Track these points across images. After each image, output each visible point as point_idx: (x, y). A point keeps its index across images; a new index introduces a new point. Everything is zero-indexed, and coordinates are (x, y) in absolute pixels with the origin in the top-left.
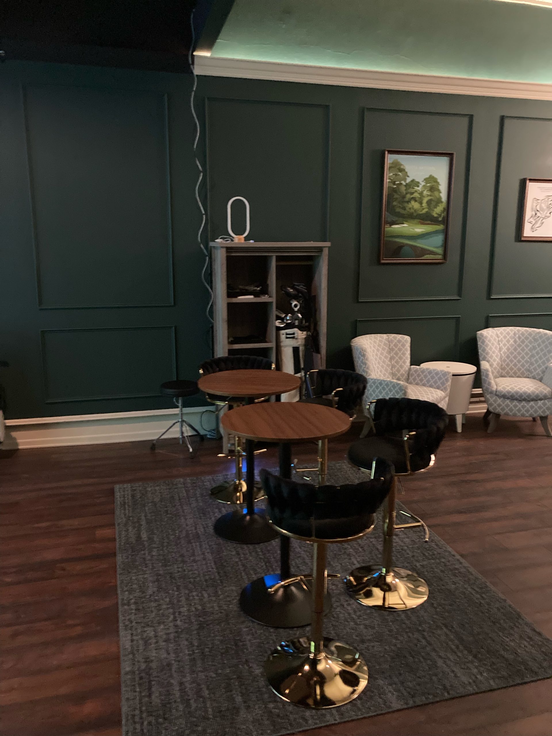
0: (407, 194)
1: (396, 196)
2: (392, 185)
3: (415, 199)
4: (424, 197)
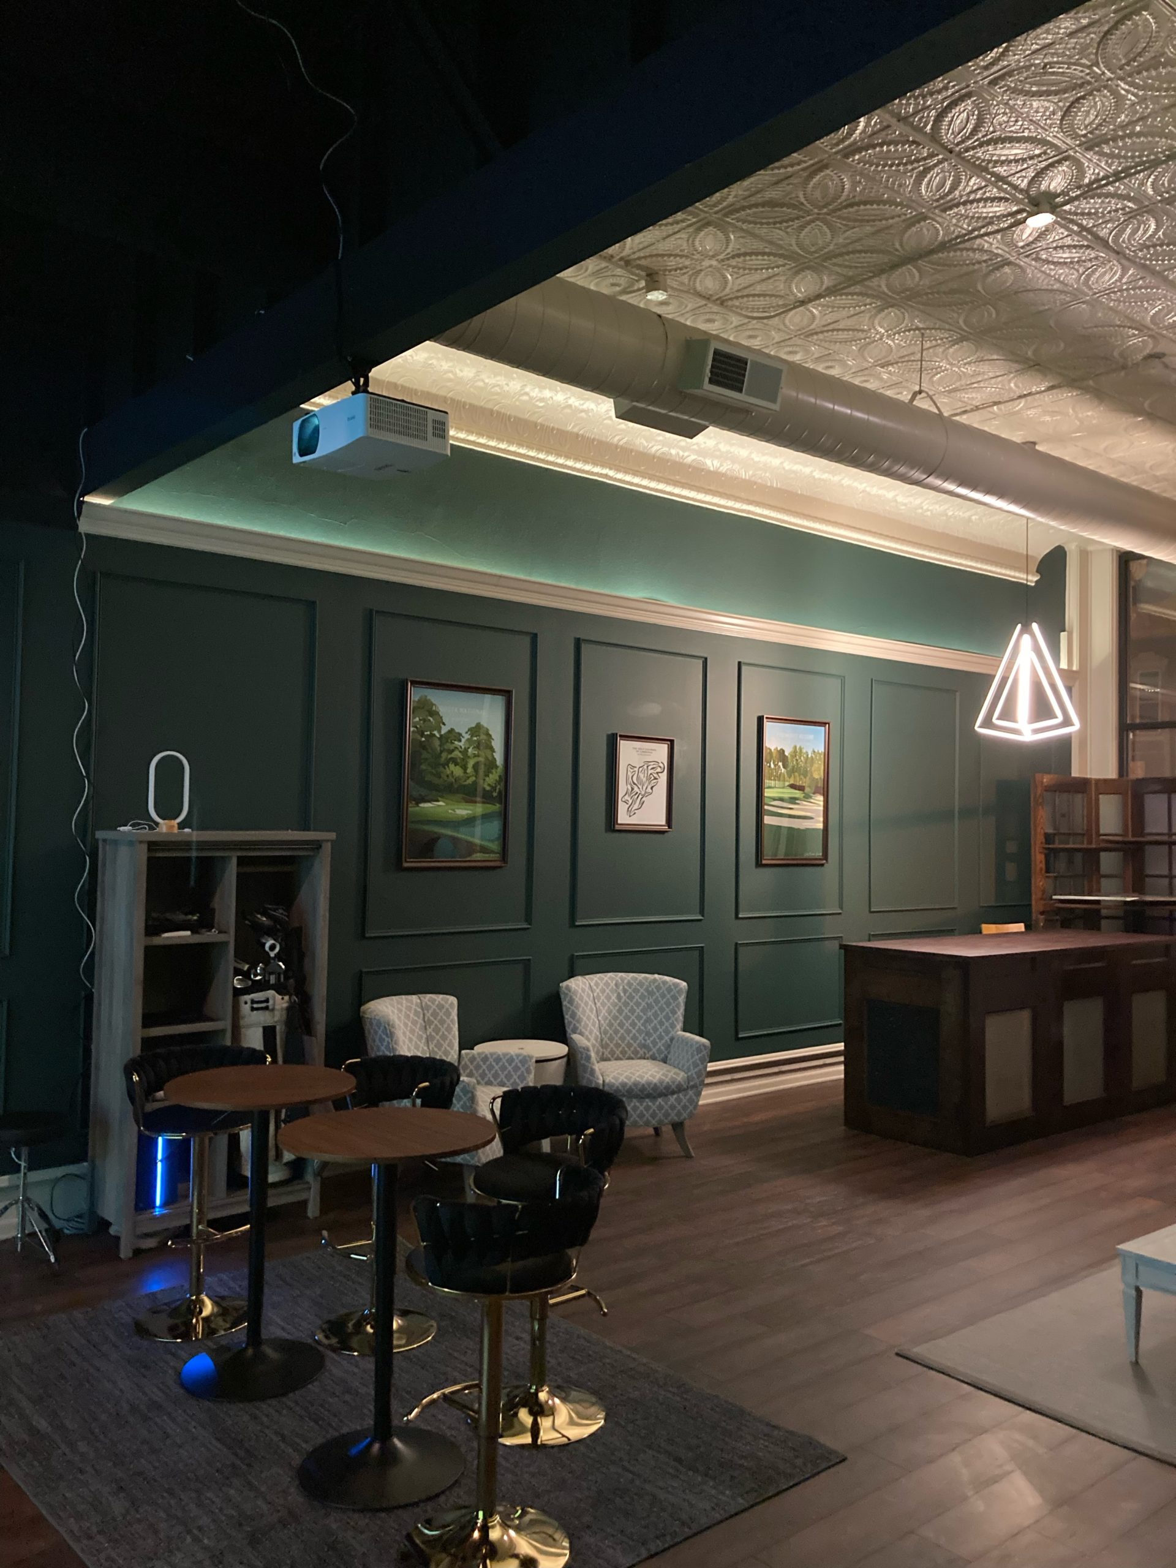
0: (441, 752)
1: (425, 755)
2: (419, 737)
3: (454, 761)
4: (469, 757)
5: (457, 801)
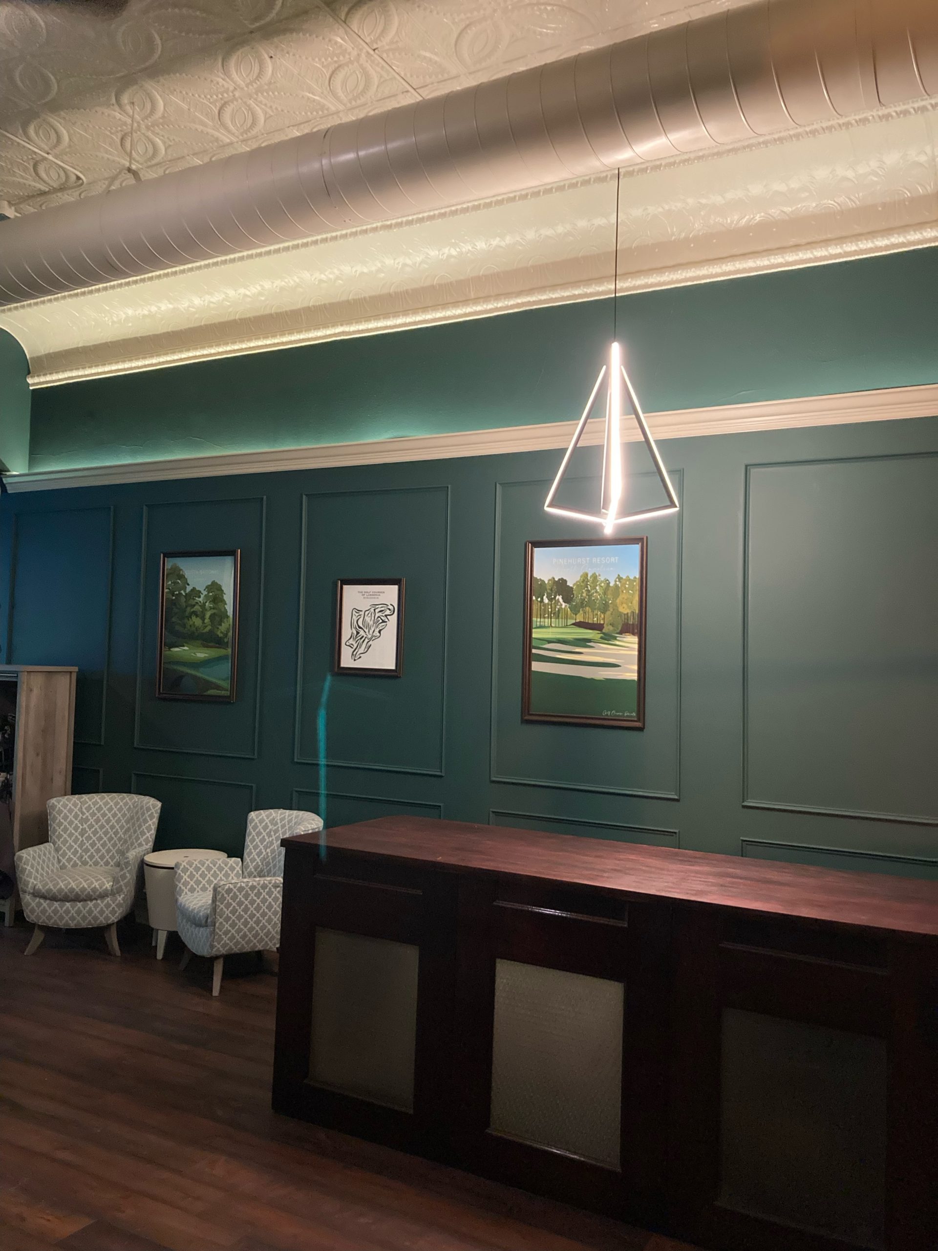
0: (186, 607)
1: (175, 610)
2: (171, 596)
3: (196, 614)
4: (206, 610)
5: (198, 647)
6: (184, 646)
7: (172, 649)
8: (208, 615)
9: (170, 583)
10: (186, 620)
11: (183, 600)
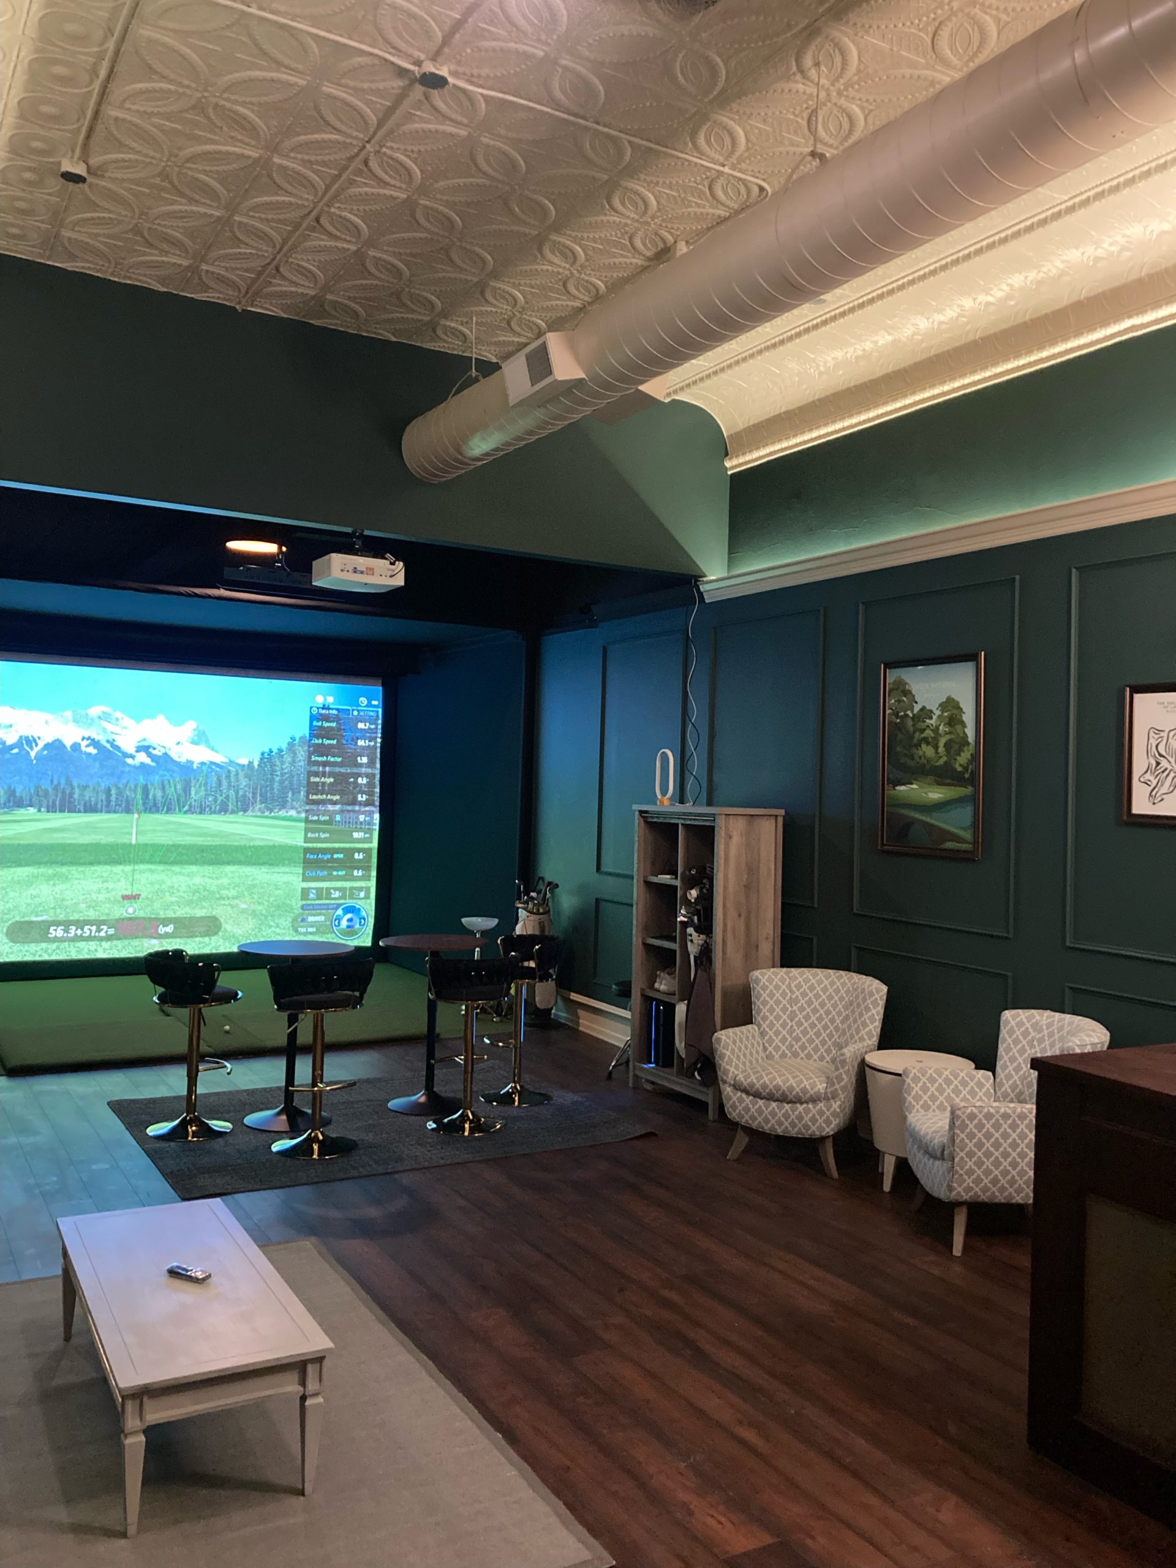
0: (914, 732)
1: (900, 736)
3: (926, 740)
4: (940, 736)
5: (929, 784)
6: (912, 784)
7: (898, 788)
8: (942, 742)
9: (893, 701)
10: (915, 750)
11: (910, 723)
